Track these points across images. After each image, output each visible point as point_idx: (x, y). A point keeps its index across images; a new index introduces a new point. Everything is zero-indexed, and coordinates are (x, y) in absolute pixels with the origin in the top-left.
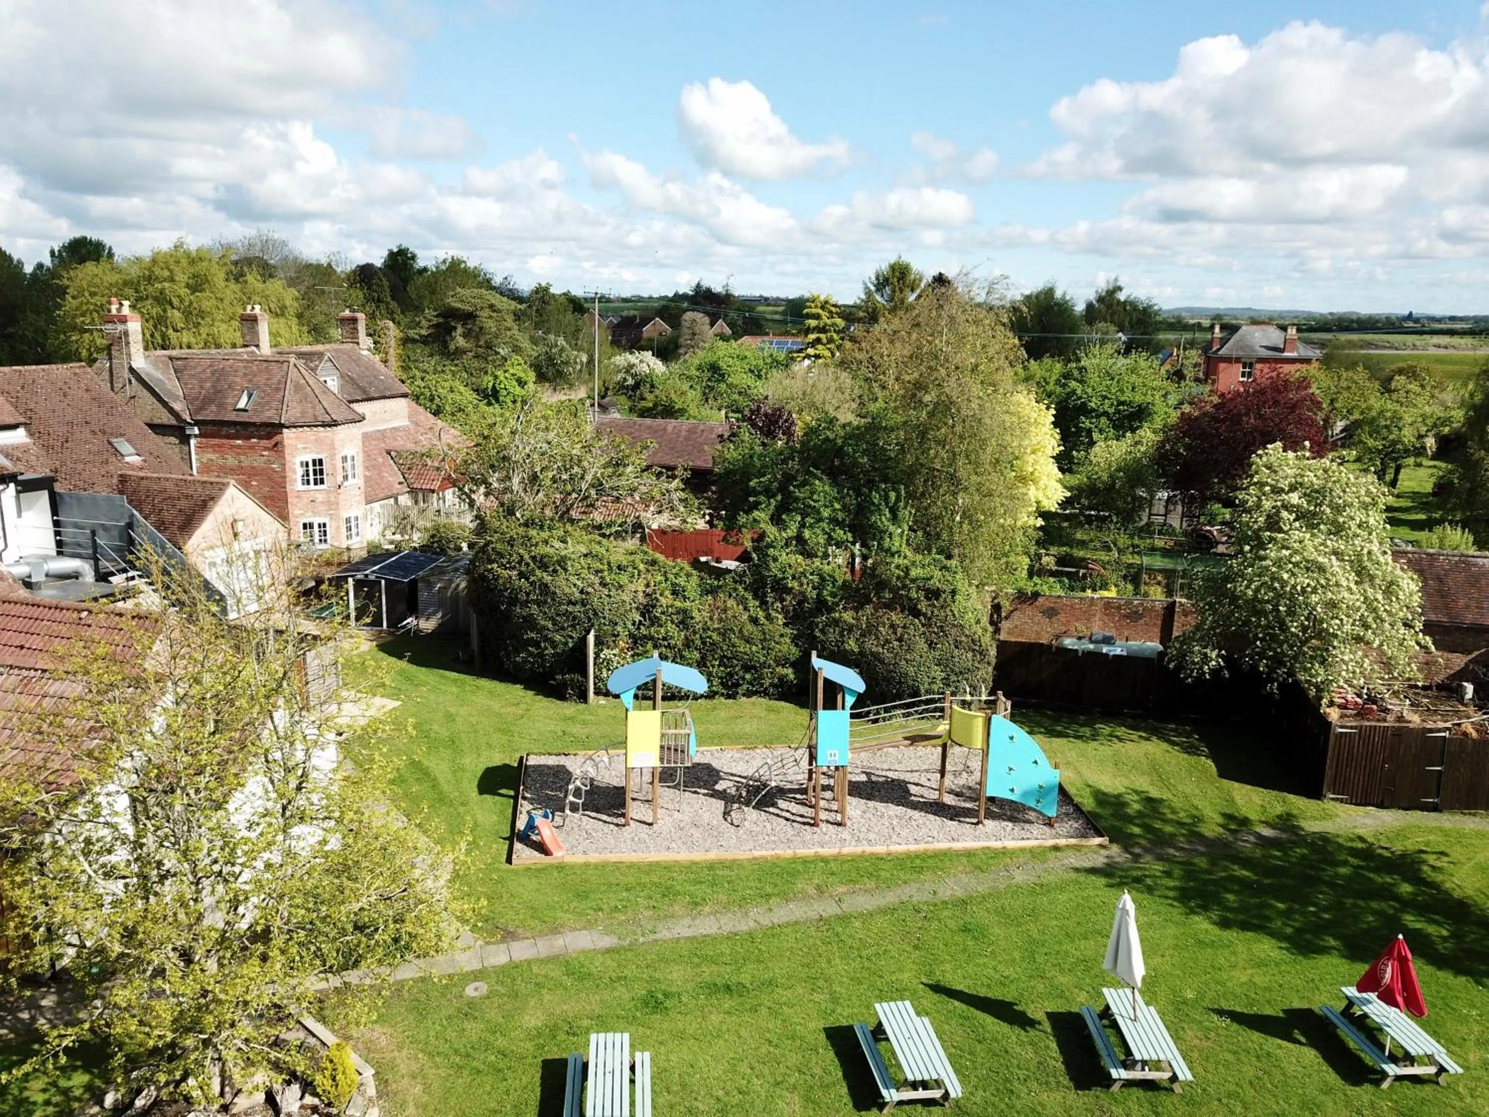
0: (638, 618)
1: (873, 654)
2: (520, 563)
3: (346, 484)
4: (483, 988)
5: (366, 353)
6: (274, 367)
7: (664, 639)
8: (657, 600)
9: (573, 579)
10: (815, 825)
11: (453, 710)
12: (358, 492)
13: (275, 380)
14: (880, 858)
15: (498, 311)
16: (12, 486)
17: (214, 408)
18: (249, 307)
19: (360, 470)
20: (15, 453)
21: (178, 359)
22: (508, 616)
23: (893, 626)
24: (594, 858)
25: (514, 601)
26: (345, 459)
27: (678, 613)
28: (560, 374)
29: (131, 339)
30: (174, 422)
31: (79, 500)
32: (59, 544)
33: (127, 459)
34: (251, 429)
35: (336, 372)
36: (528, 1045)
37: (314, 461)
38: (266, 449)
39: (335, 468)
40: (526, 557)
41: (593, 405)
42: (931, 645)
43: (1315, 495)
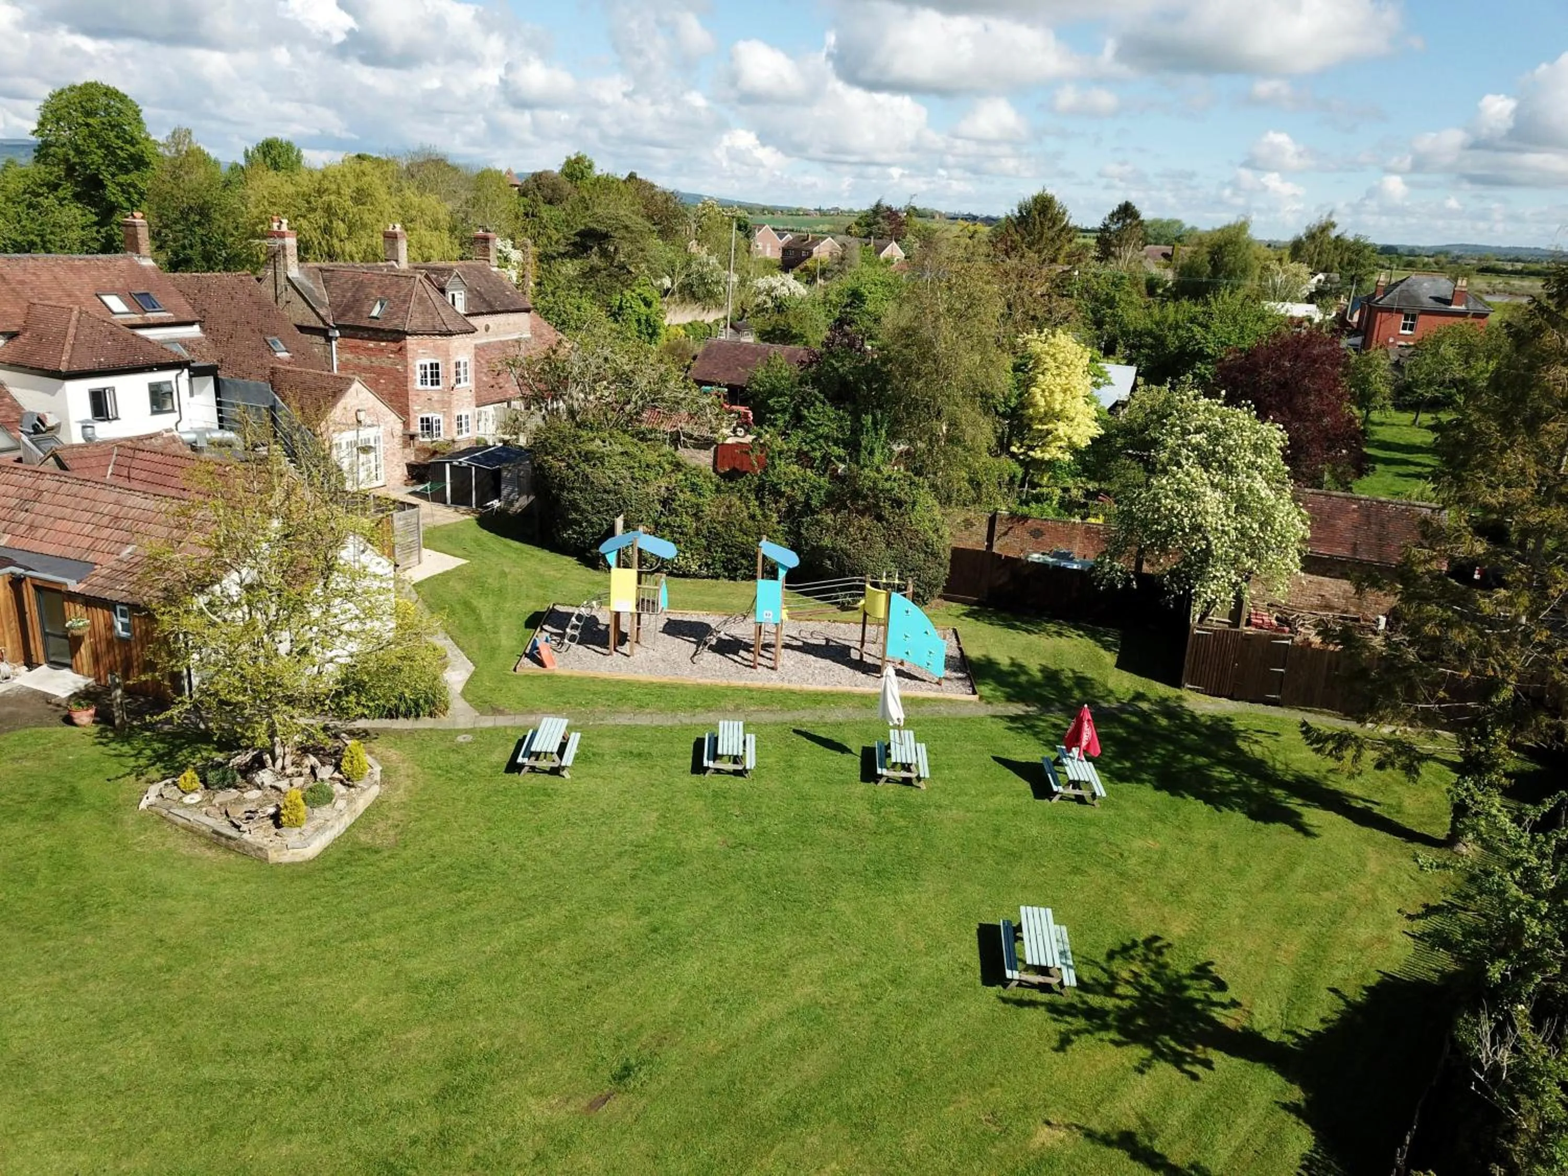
0: (659, 508)
1: (841, 549)
2: (569, 456)
3: (458, 386)
4: (469, 738)
5: (495, 269)
6: (403, 282)
7: (679, 527)
8: (676, 494)
9: (609, 472)
10: (754, 667)
11: (507, 570)
12: (469, 394)
13: (402, 293)
14: (793, 692)
15: (632, 232)
16: (186, 371)
17: (351, 314)
18: (391, 226)
19: (471, 375)
20: (192, 345)
21: (328, 271)
22: (557, 499)
23: (861, 529)
24: (577, 672)
25: (562, 487)
26: (458, 365)
27: (692, 507)
28: (710, 294)
29: (288, 252)
30: (321, 325)
31: (236, 385)
32: (221, 420)
33: (279, 355)
34: (381, 334)
35: (462, 286)
36: (489, 771)
37: (432, 365)
38: (392, 352)
39: (449, 372)
40: (574, 452)
41: (725, 327)
42: (889, 545)
43: (1216, 436)
